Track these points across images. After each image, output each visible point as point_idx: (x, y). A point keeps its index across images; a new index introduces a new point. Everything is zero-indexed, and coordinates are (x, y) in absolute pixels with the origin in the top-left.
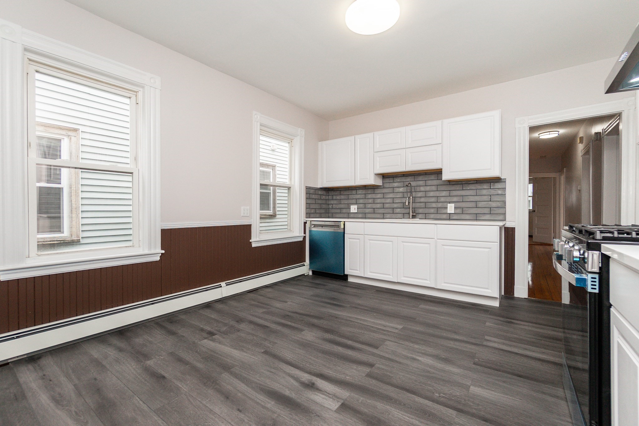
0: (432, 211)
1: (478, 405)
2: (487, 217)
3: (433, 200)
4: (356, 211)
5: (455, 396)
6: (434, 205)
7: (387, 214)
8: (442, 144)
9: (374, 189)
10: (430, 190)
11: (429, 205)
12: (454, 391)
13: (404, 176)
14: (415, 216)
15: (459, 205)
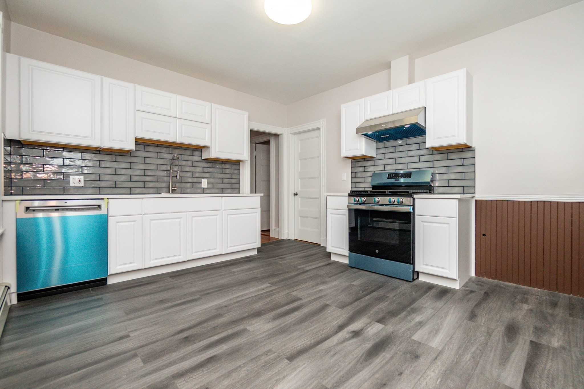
0: (188, 185)
2: (229, 191)
3: (189, 175)
4: (82, 185)
6: (190, 180)
7: (136, 189)
8: (211, 125)
9: (115, 155)
10: (187, 165)
11: (185, 180)
13: (158, 146)
14: (175, 190)
15: (212, 180)
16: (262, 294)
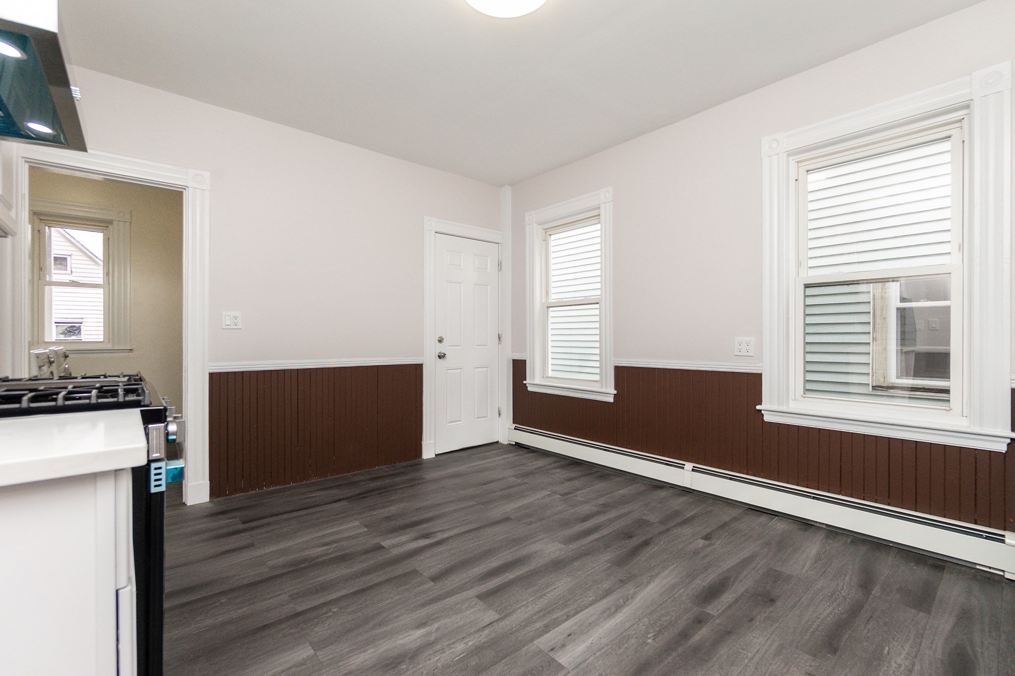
1: (284, 636)
5: (317, 624)
12: (325, 628)
16: (568, 617)
